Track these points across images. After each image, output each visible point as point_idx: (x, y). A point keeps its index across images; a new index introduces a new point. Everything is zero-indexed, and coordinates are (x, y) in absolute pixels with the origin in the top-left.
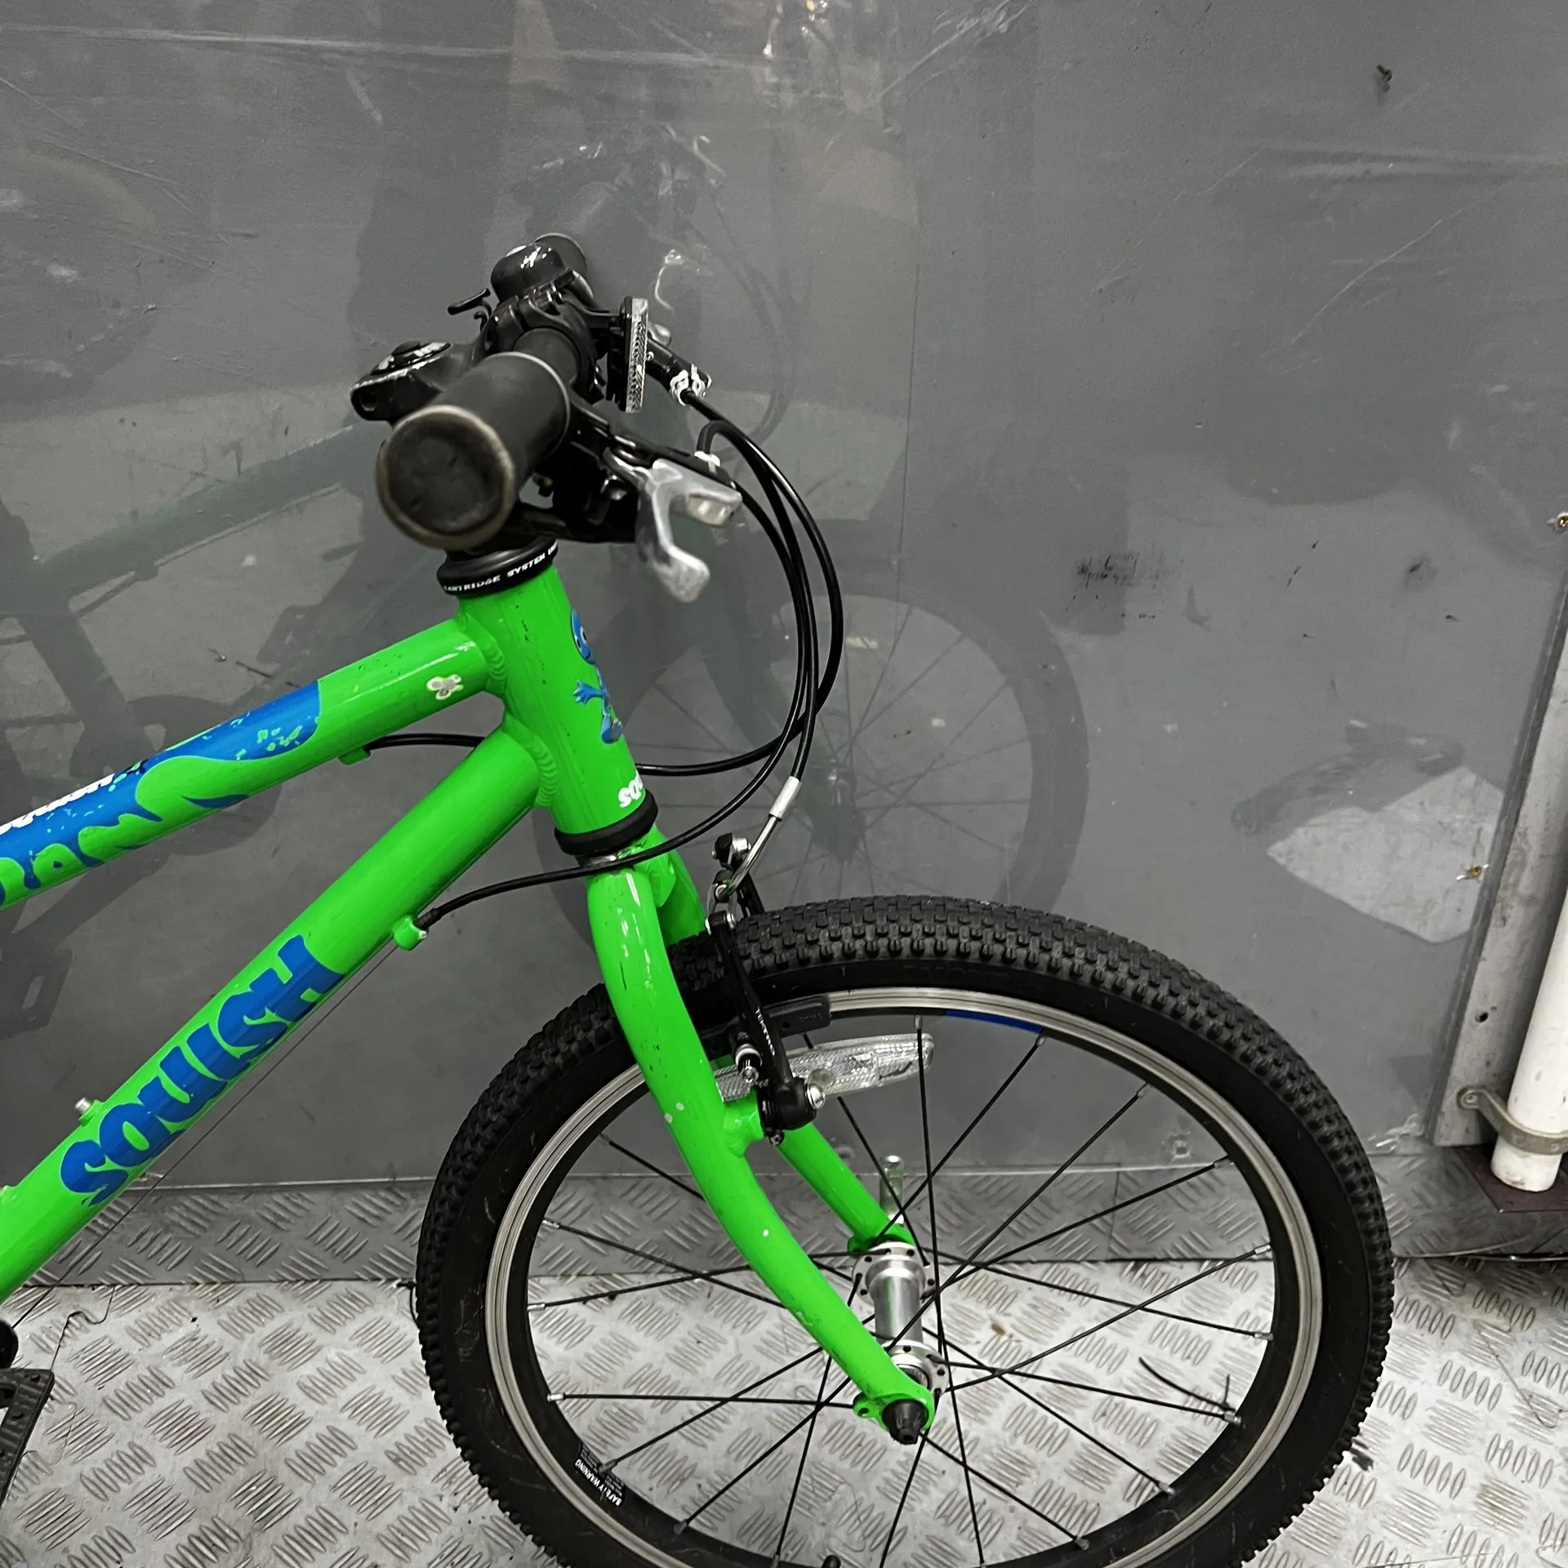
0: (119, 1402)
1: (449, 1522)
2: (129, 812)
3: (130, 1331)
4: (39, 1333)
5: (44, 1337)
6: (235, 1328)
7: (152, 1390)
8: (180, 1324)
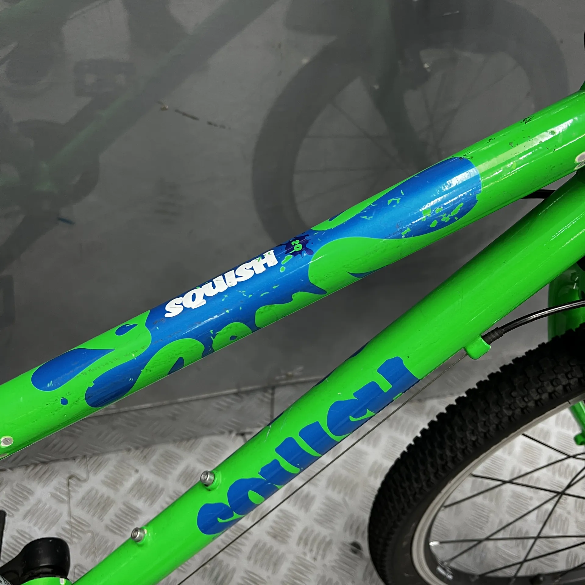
0: (115, 526)
1: (314, 568)
2: (301, 291)
3: (104, 483)
4: (54, 492)
5: (58, 493)
6: (160, 472)
7: (131, 516)
8: (130, 475)
